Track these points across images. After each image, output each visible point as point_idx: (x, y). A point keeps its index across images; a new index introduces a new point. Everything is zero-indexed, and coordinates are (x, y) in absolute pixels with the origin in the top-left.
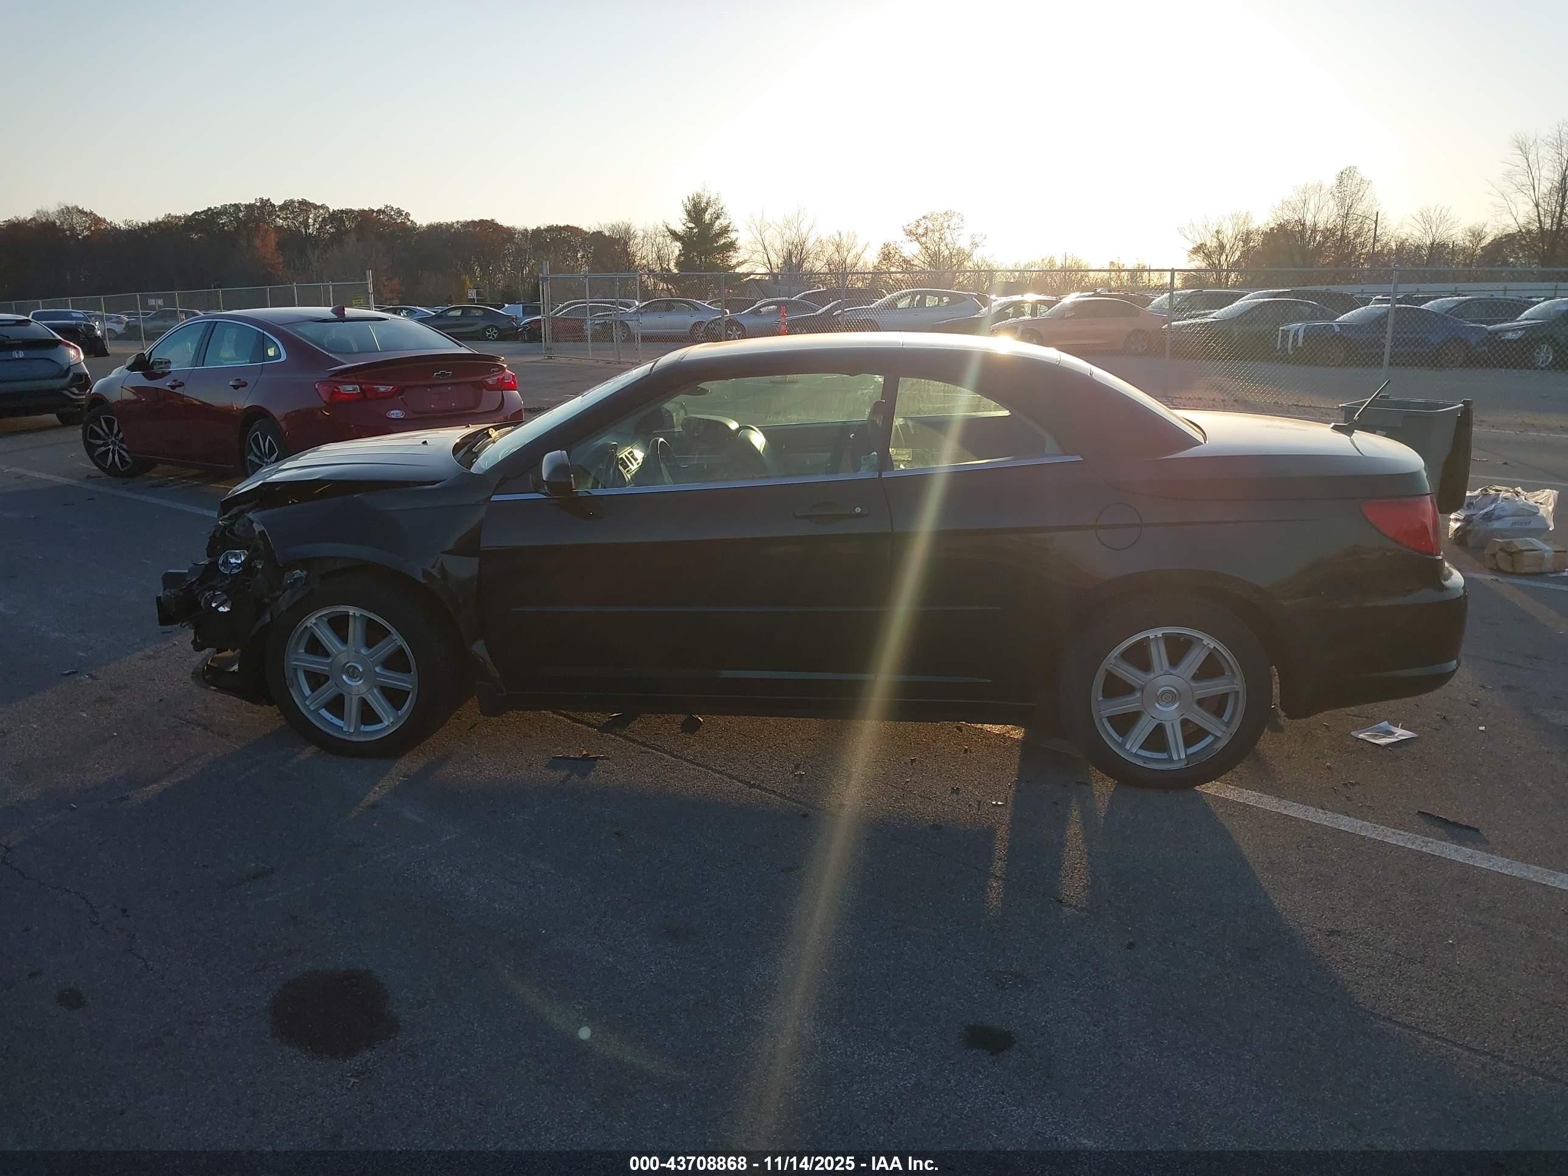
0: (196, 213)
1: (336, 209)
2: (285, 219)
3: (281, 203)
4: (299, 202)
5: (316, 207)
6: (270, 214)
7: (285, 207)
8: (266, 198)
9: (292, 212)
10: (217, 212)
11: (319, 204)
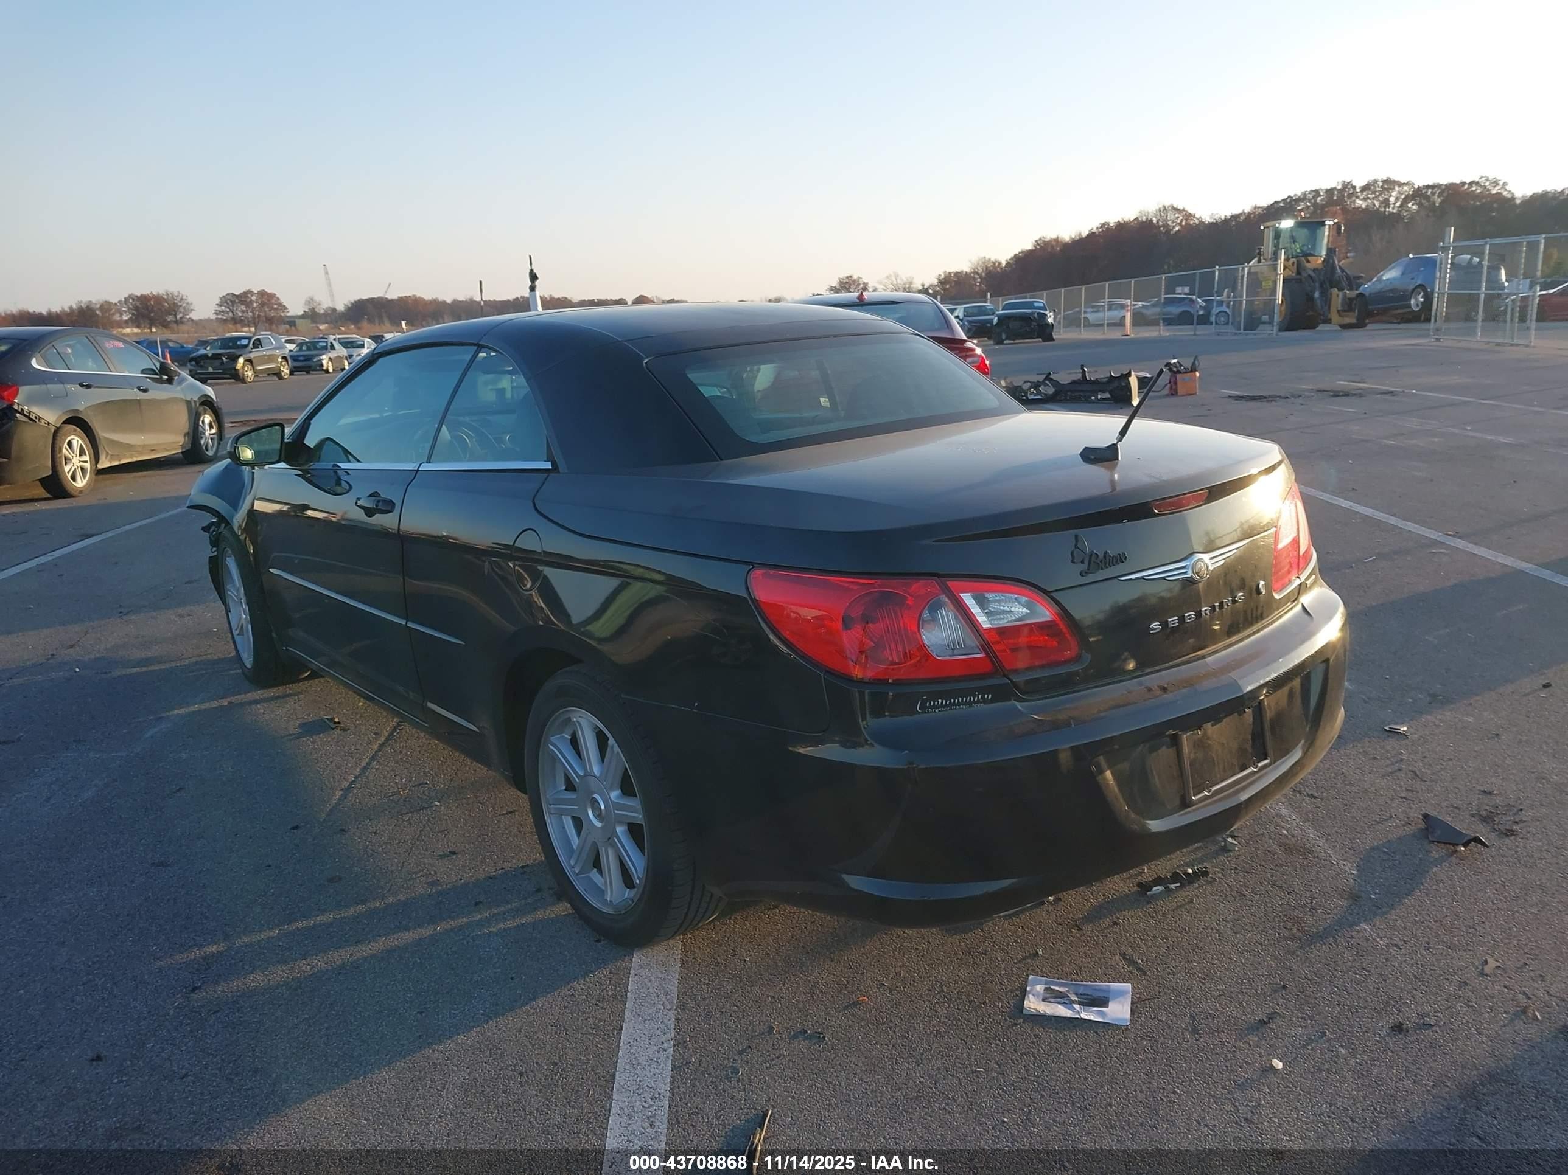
0: (1276, 202)
1: (1421, 185)
2: (1365, 199)
3: (1363, 184)
4: (1384, 182)
5: (1400, 185)
6: (1350, 196)
7: (1366, 188)
8: (1349, 181)
9: (1374, 192)
10: (1296, 199)
11: (1403, 181)
